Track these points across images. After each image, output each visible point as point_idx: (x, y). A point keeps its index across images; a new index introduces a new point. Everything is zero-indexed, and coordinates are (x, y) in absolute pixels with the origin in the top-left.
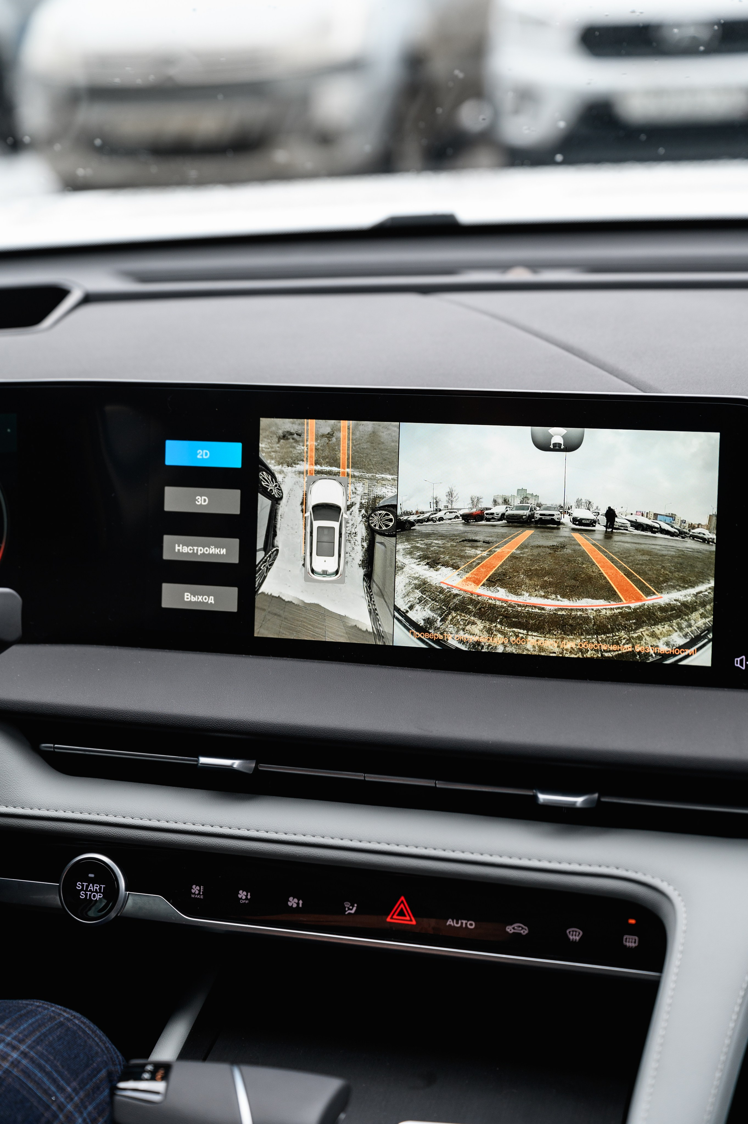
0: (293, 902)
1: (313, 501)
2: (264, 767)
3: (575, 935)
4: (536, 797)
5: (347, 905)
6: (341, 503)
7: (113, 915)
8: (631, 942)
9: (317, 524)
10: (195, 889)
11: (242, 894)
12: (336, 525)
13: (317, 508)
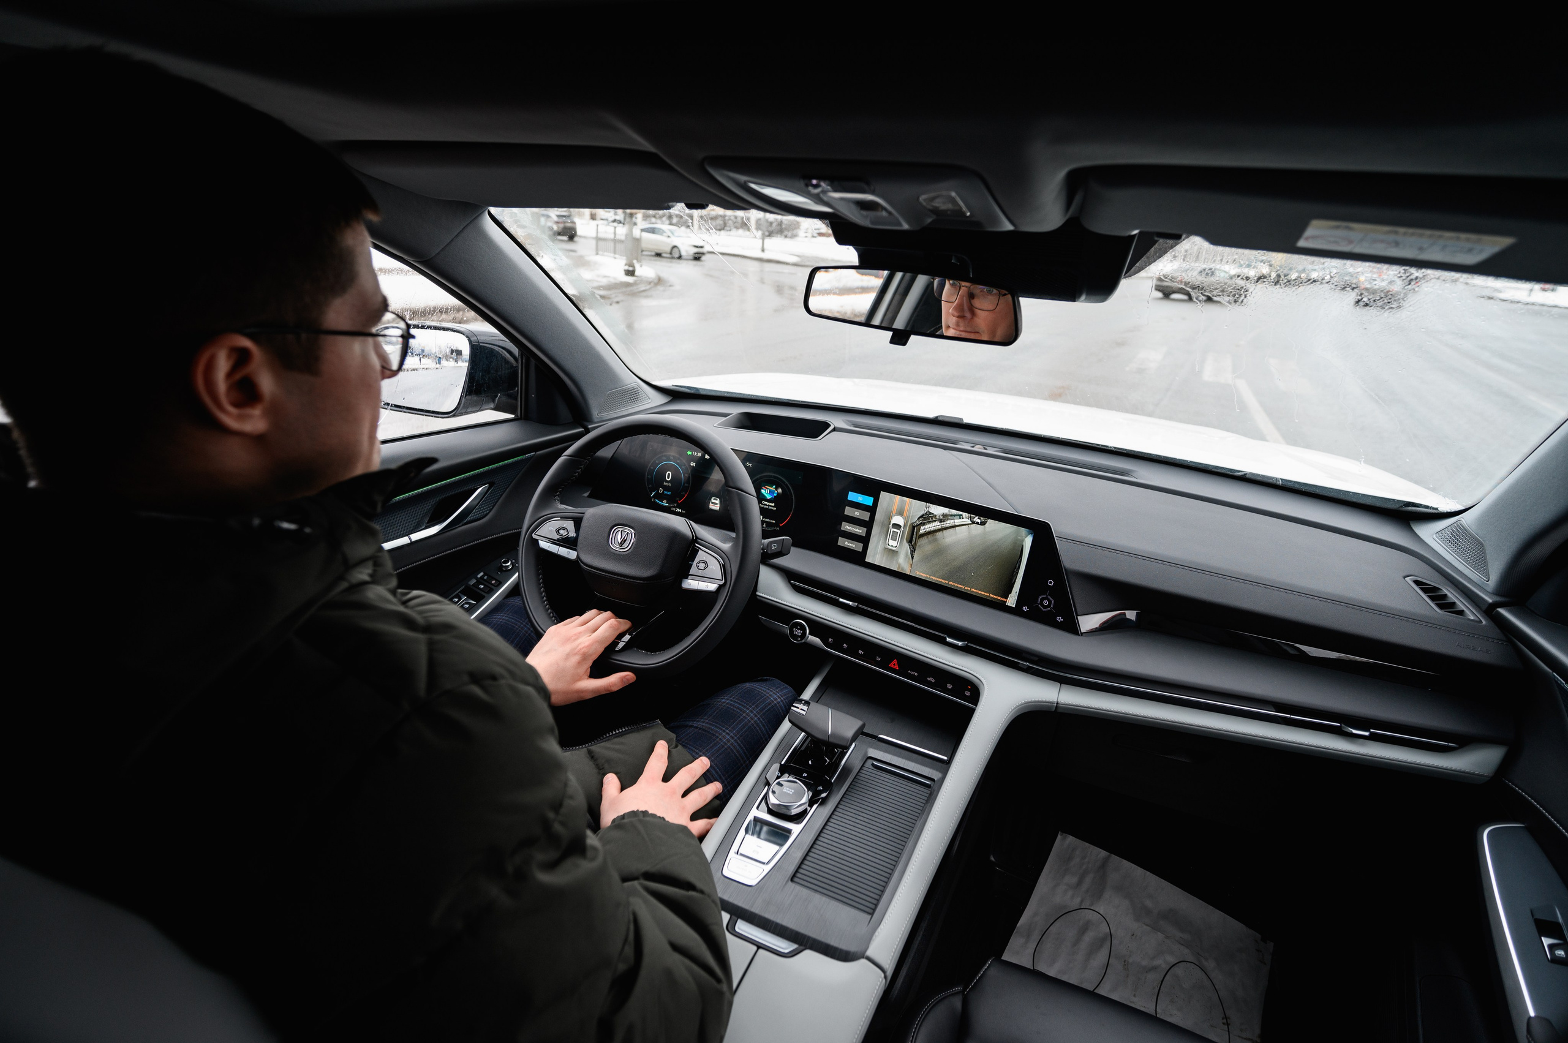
0: (860, 652)
1: (893, 522)
2: (860, 606)
3: (949, 686)
4: (946, 638)
5: (878, 657)
6: (902, 524)
7: (803, 641)
8: (968, 694)
9: (893, 530)
10: (830, 640)
11: (845, 645)
12: (899, 531)
13: (893, 524)
